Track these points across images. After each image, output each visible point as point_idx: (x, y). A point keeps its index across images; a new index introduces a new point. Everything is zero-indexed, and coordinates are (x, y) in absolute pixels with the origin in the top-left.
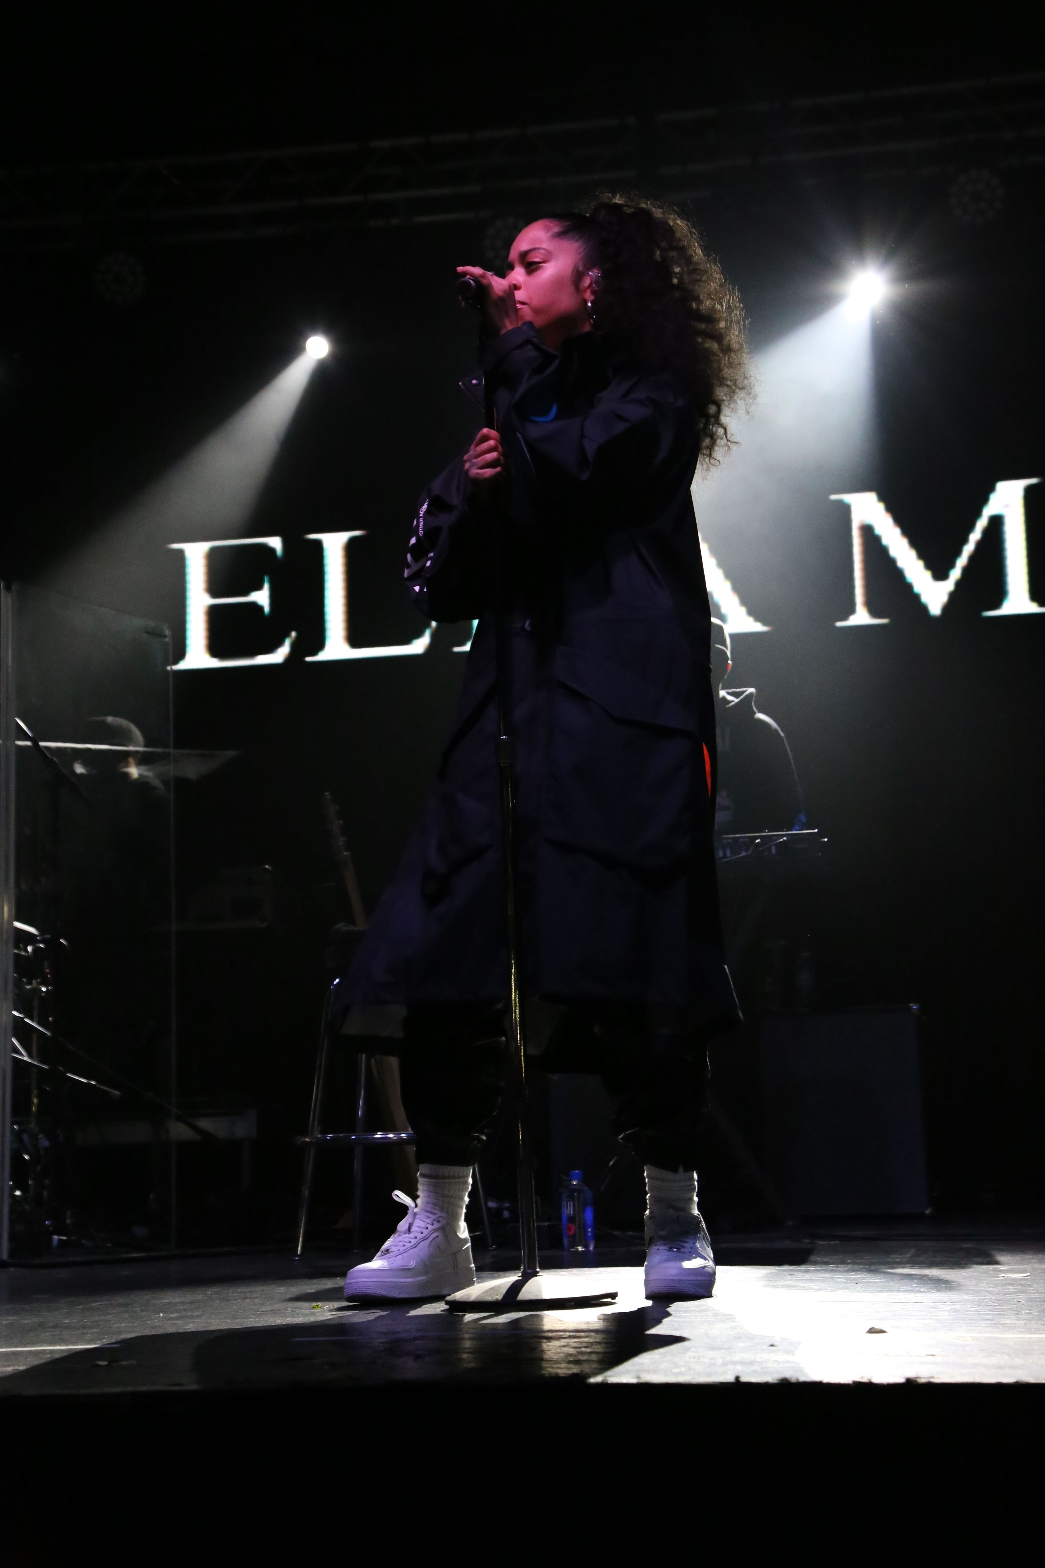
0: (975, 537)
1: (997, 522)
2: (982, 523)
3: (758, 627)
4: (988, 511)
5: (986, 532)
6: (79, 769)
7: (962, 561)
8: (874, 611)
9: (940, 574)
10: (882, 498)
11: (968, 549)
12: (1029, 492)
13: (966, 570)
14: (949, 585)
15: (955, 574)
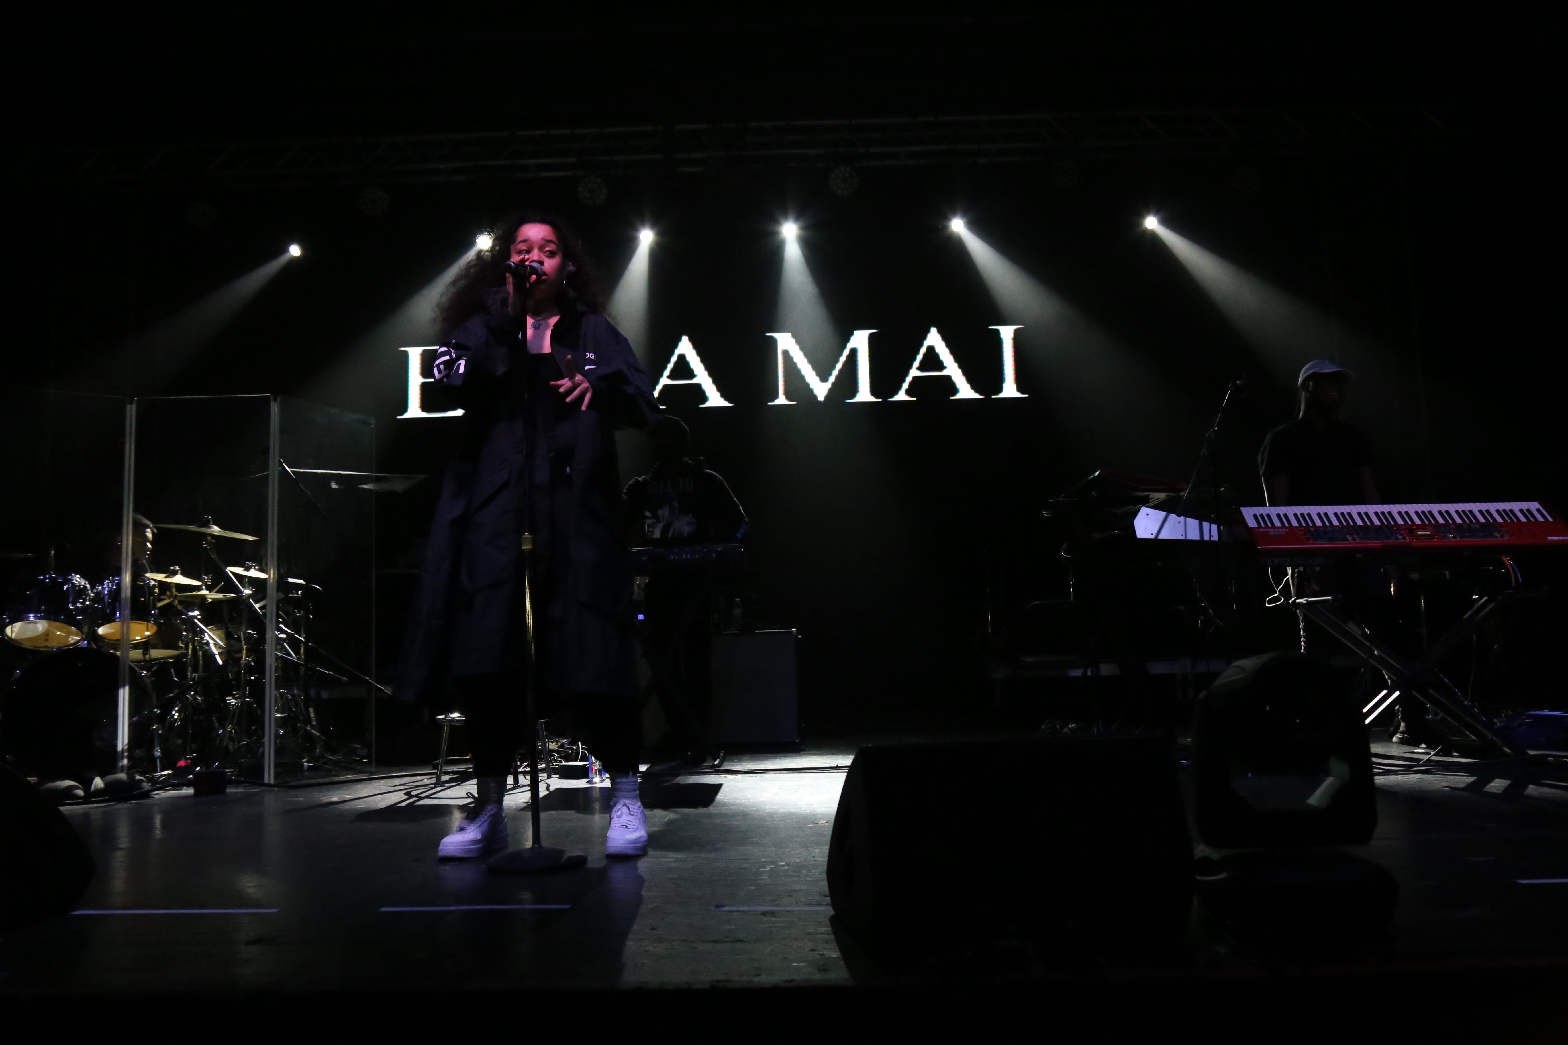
0: (843, 359)
1: (854, 352)
2: (846, 352)
3: (726, 404)
4: (849, 346)
5: (848, 357)
6: (334, 486)
7: (835, 373)
8: (788, 398)
9: (824, 379)
10: (794, 336)
11: (839, 366)
12: (871, 337)
13: (837, 378)
14: (828, 385)
15: (832, 379)
